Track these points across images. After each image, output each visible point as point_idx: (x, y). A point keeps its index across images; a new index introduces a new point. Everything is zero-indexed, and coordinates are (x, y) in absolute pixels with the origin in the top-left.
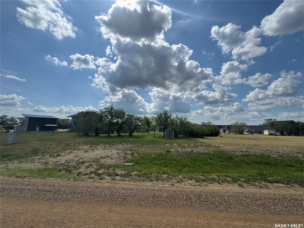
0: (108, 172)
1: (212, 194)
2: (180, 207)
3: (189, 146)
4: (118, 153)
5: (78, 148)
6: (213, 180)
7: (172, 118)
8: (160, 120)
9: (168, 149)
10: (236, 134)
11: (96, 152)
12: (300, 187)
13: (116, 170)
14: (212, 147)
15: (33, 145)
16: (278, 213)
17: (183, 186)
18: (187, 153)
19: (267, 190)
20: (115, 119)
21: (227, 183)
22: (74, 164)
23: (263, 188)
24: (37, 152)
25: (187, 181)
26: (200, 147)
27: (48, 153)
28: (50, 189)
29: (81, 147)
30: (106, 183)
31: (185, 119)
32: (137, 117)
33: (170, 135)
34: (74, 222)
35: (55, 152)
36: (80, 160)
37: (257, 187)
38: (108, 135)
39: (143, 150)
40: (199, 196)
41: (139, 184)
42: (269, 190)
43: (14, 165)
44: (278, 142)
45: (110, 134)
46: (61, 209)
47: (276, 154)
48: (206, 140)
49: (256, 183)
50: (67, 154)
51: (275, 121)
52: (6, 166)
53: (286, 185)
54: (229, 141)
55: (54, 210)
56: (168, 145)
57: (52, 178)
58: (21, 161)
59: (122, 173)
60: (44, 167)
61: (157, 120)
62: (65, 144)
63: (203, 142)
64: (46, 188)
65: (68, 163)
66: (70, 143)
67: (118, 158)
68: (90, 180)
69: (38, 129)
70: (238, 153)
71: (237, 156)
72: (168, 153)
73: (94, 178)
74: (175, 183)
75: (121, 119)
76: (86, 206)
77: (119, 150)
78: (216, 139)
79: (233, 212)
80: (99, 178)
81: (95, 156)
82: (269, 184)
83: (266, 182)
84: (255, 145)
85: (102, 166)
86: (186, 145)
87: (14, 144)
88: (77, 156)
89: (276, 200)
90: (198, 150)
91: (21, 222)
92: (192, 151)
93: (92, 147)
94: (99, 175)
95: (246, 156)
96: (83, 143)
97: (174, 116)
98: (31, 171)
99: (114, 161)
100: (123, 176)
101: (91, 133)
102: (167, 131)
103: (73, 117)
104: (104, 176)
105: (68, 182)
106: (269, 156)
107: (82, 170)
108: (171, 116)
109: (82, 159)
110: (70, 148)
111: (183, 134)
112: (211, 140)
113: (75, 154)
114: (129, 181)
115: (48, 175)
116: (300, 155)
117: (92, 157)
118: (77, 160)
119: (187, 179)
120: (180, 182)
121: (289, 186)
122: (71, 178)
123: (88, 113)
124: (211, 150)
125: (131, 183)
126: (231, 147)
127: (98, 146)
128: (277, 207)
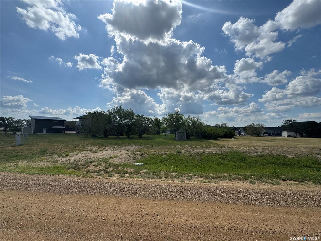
0: (116, 170)
1: (221, 190)
2: (188, 200)
3: (201, 147)
4: (127, 154)
5: (86, 149)
6: (224, 178)
7: (184, 118)
8: (171, 121)
9: (179, 149)
10: (252, 136)
11: (105, 153)
12: (314, 184)
13: (125, 168)
14: (225, 148)
15: (41, 146)
16: (287, 206)
17: (192, 183)
18: (198, 154)
19: (279, 187)
20: (124, 120)
21: (237, 180)
22: (82, 163)
23: (275, 184)
24: (46, 152)
25: (197, 178)
26: (213, 148)
27: (57, 153)
28: (60, 184)
29: (89, 148)
30: (115, 179)
31: (198, 120)
32: (147, 117)
33: (181, 136)
34: (84, 210)
35: (63, 153)
36: (89, 160)
37: (269, 184)
38: (117, 136)
39: (153, 150)
40: (208, 191)
41: (148, 180)
42: (281, 186)
43: (24, 164)
44: (297, 144)
45: (119, 136)
46: (71, 201)
47: (293, 155)
48: (220, 141)
49: (268, 180)
50: (76, 154)
51: (295, 122)
52: (16, 165)
53: (299, 182)
54: (244, 142)
55: (64, 201)
56: (179, 146)
57: (61, 175)
58: (30, 160)
59: (131, 171)
60: (53, 166)
61: (168, 121)
62: (73, 145)
63: (216, 144)
64: (56, 183)
65: (77, 162)
66: (78, 144)
67: (127, 158)
68: (99, 177)
69: (45, 131)
70: (252, 154)
71: (251, 157)
72: (179, 154)
73: (103, 175)
74: (184, 179)
75: (130, 120)
76: (95, 198)
77: (128, 150)
78: (230, 140)
79: (241, 205)
80: (108, 175)
81: (104, 156)
82: (282, 182)
83: (278, 180)
84: (272, 146)
85: (110, 165)
86: (198, 146)
87: (22, 145)
88: (86, 156)
89: (286, 195)
90: (210, 151)
91: (34, 210)
92: (204, 152)
93: (100, 148)
94: (108, 172)
95: (261, 156)
96: (91, 145)
97: (185, 117)
98: (41, 168)
99: (123, 161)
100: (132, 174)
101: (100, 135)
102: (178, 133)
103: (80, 118)
104: (113, 173)
105: (77, 178)
106: (285, 157)
107: (91, 168)
108: (183, 116)
109: (90, 158)
110: (78, 149)
111: (196, 136)
112: (225, 141)
113: (83, 154)
114: (138, 177)
115: (57, 172)
116: (319, 156)
117: (100, 157)
118: (86, 159)
119: (197, 177)
120: (189, 179)
121: (303, 183)
122: (80, 175)
123: (95, 114)
124: (224, 151)
125: (140, 180)
126: (245, 149)
127: (106, 147)
128: (286, 201)
